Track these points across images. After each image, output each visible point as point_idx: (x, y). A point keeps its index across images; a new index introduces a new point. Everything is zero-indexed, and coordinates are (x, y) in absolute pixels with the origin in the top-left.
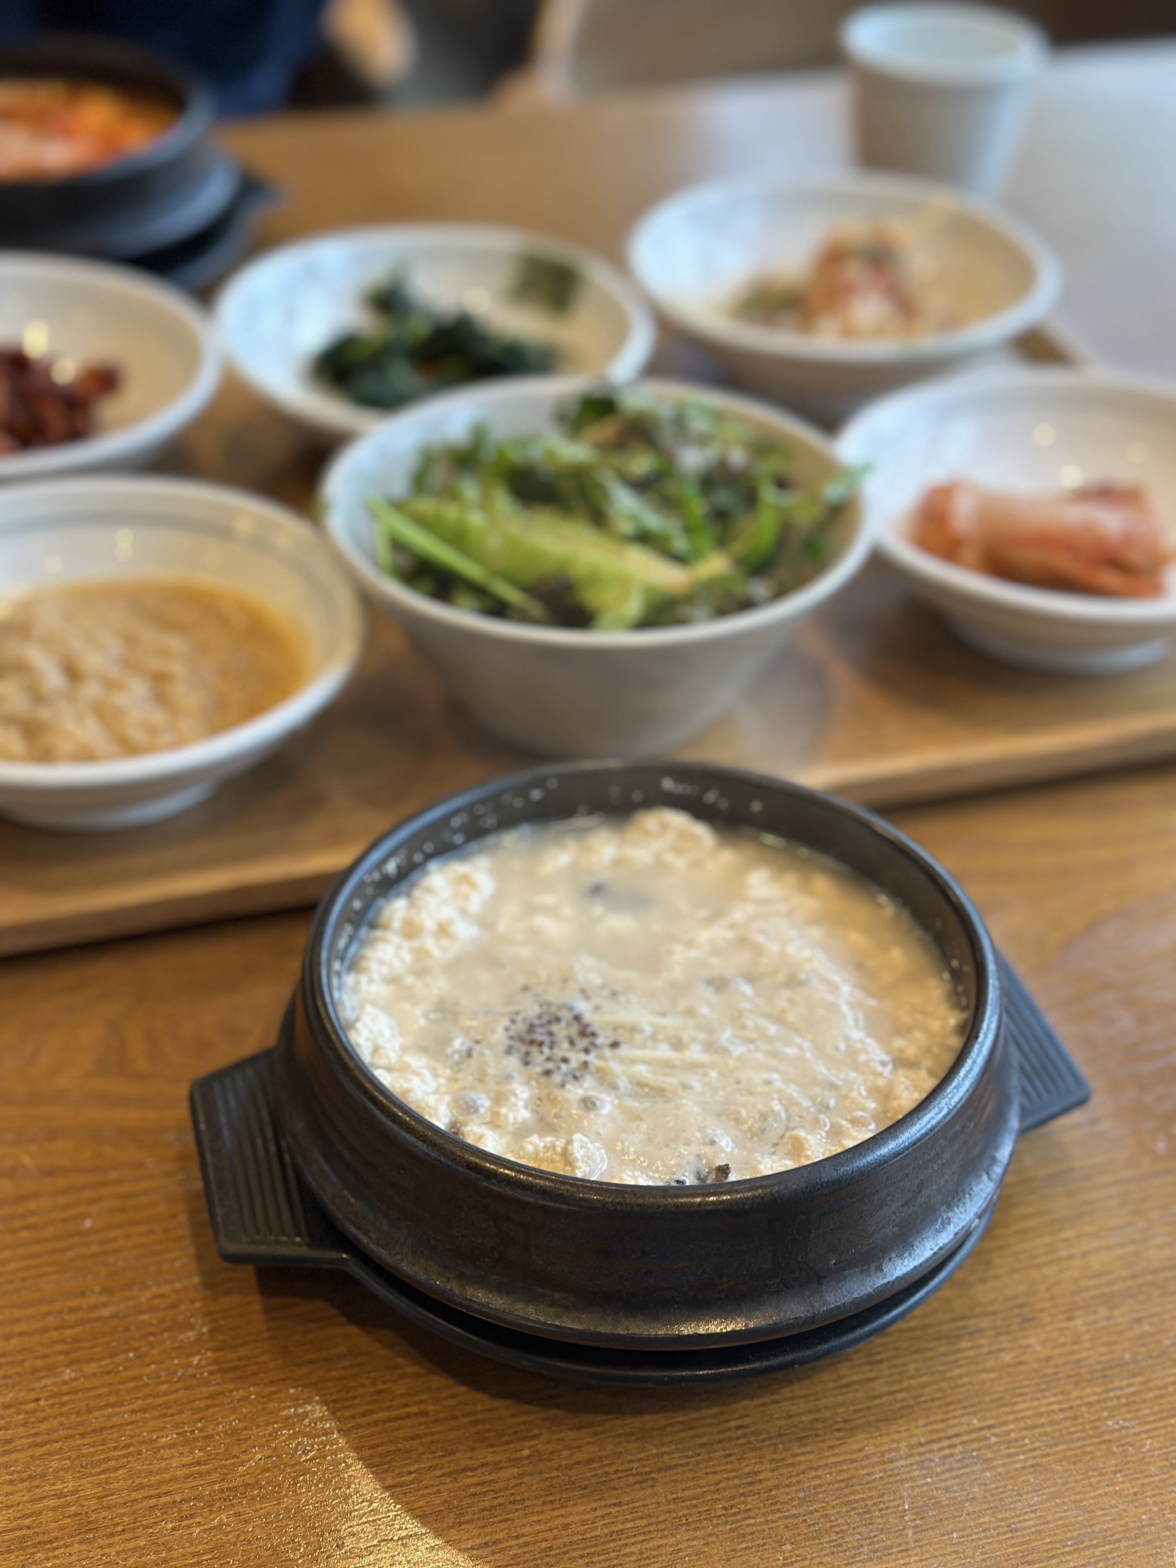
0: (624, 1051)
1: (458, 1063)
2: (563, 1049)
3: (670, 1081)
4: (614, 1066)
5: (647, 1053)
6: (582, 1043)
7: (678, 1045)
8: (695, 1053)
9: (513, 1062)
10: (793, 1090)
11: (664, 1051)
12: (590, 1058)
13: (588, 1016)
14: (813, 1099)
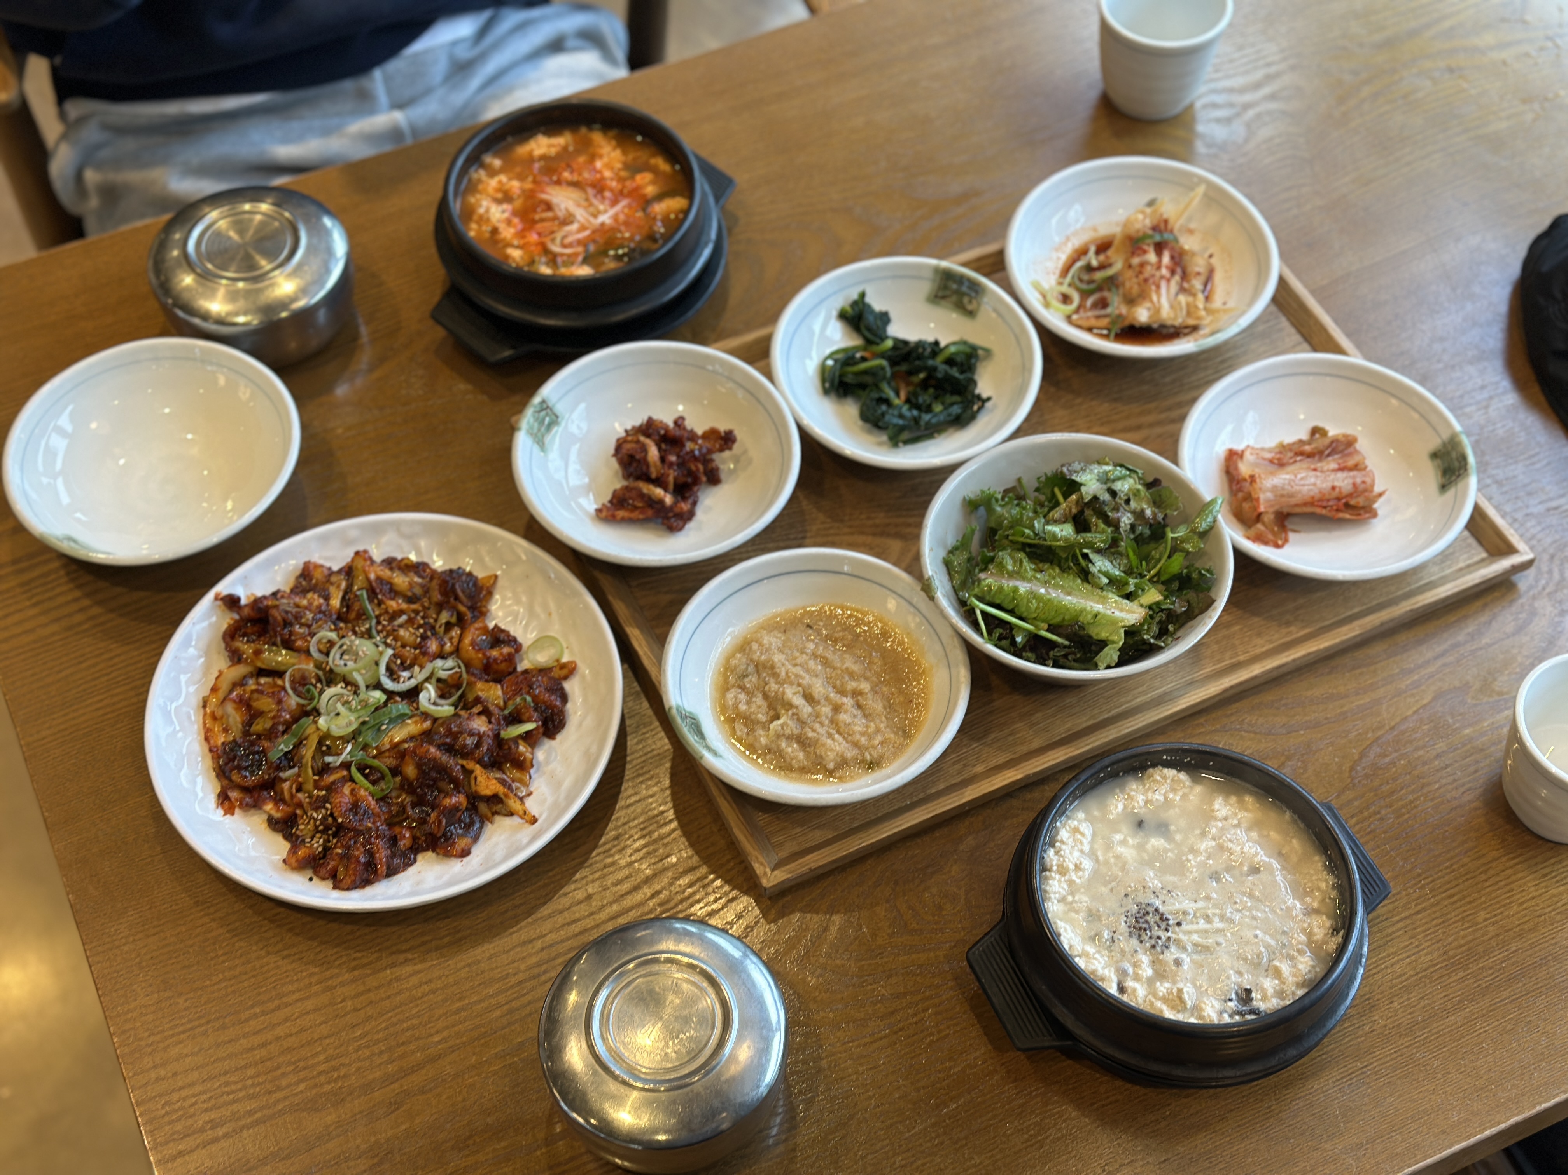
0: (1184, 927)
1: (1110, 946)
2: (1156, 932)
3: (1210, 941)
4: (1182, 936)
5: (1194, 927)
6: (1163, 925)
7: (1208, 919)
8: (1218, 924)
9: (1134, 942)
10: (1268, 939)
11: (1202, 924)
12: (1169, 934)
13: (1162, 909)
14: (1277, 941)
